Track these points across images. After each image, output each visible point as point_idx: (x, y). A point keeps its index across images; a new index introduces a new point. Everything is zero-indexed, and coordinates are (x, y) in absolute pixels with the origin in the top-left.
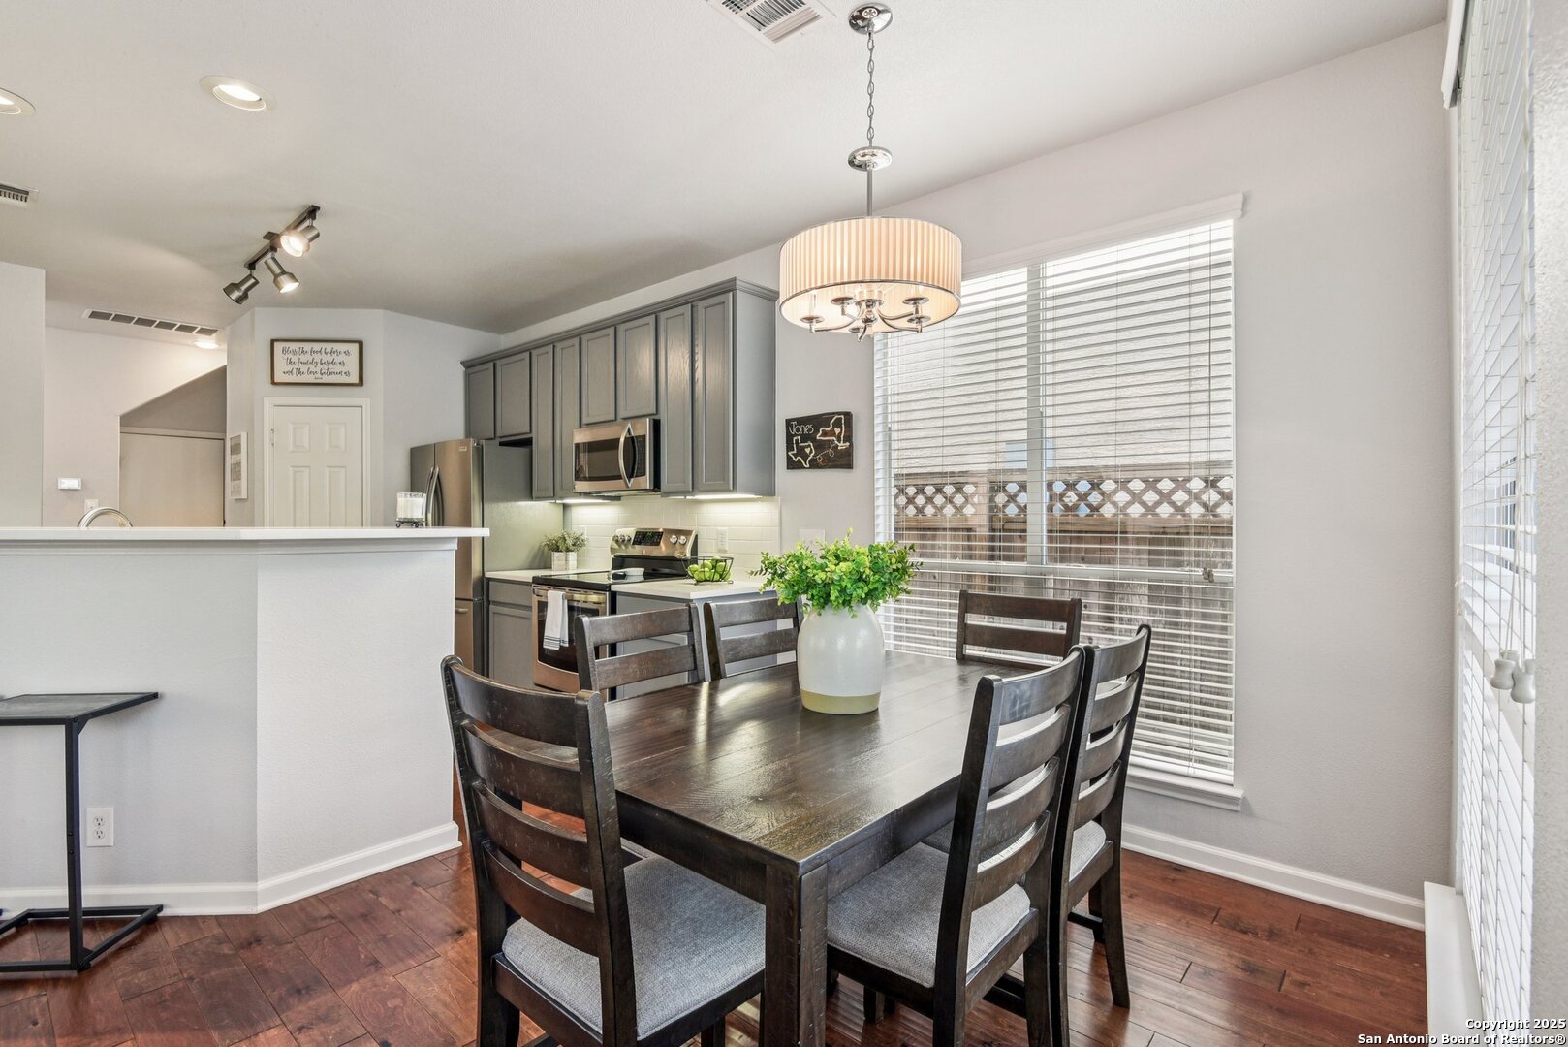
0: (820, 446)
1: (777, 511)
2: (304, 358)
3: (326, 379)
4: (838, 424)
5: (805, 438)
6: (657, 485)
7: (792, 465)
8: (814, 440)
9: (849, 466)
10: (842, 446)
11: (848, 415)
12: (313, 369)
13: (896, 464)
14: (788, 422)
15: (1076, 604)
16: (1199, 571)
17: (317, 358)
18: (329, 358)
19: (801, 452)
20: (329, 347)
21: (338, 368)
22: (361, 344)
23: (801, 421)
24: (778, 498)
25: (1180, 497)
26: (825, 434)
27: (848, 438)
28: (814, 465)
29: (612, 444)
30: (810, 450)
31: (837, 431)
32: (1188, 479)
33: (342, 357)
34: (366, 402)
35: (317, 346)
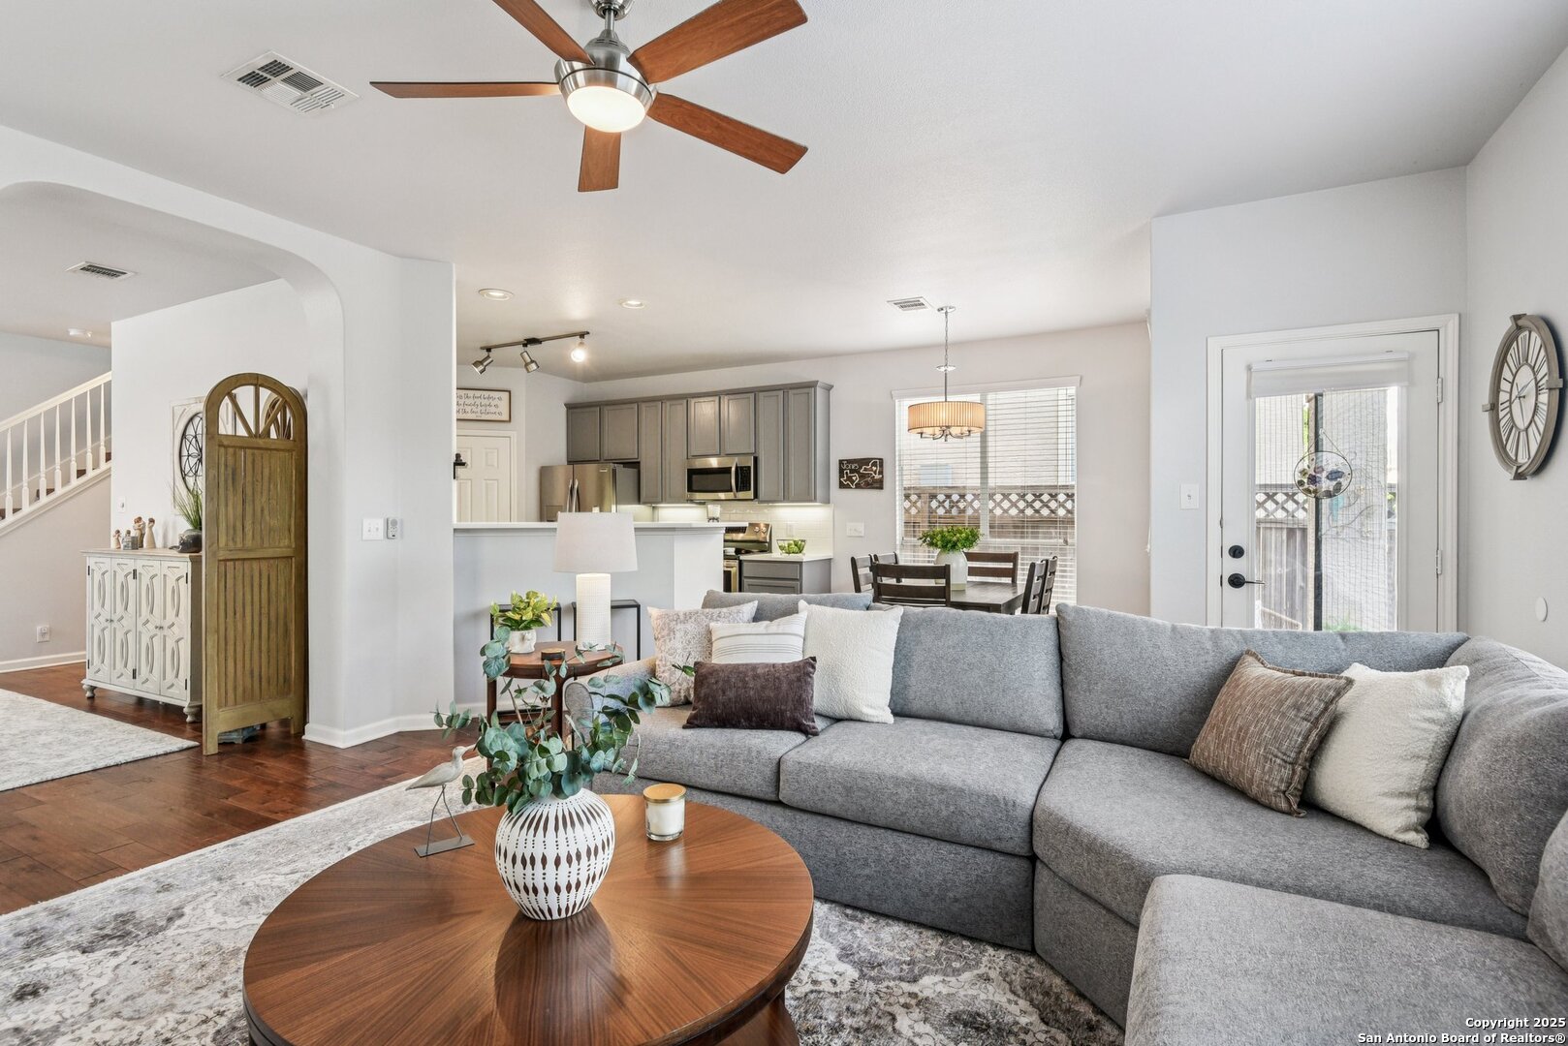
0: (862, 476)
1: (832, 512)
2: (468, 401)
3: (484, 417)
4: (874, 464)
5: (852, 471)
6: (756, 495)
7: (842, 486)
8: (858, 472)
9: (881, 488)
10: (877, 477)
11: (881, 460)
12: (475, 409)
13: (905, 482)
14: (841, 462)
15: (1016, 555)
16: (1062, 541)
17: (478, 401)
18: (486, 402)
19: (849, 479)
20: (486, 393)
21: (493, 409)
22: (510, 392)
23: (850, 461)
24: (832, 505)
25: (1037, 505)
26: (865, 470)
27: (881, 473)
28: (858, 486)
29: (727, 470)
30: (856, 478)
31: (874, 468)
32: (1041, 495)
33: (496, 402)
34: (514, 434)
35: (478, 393)
